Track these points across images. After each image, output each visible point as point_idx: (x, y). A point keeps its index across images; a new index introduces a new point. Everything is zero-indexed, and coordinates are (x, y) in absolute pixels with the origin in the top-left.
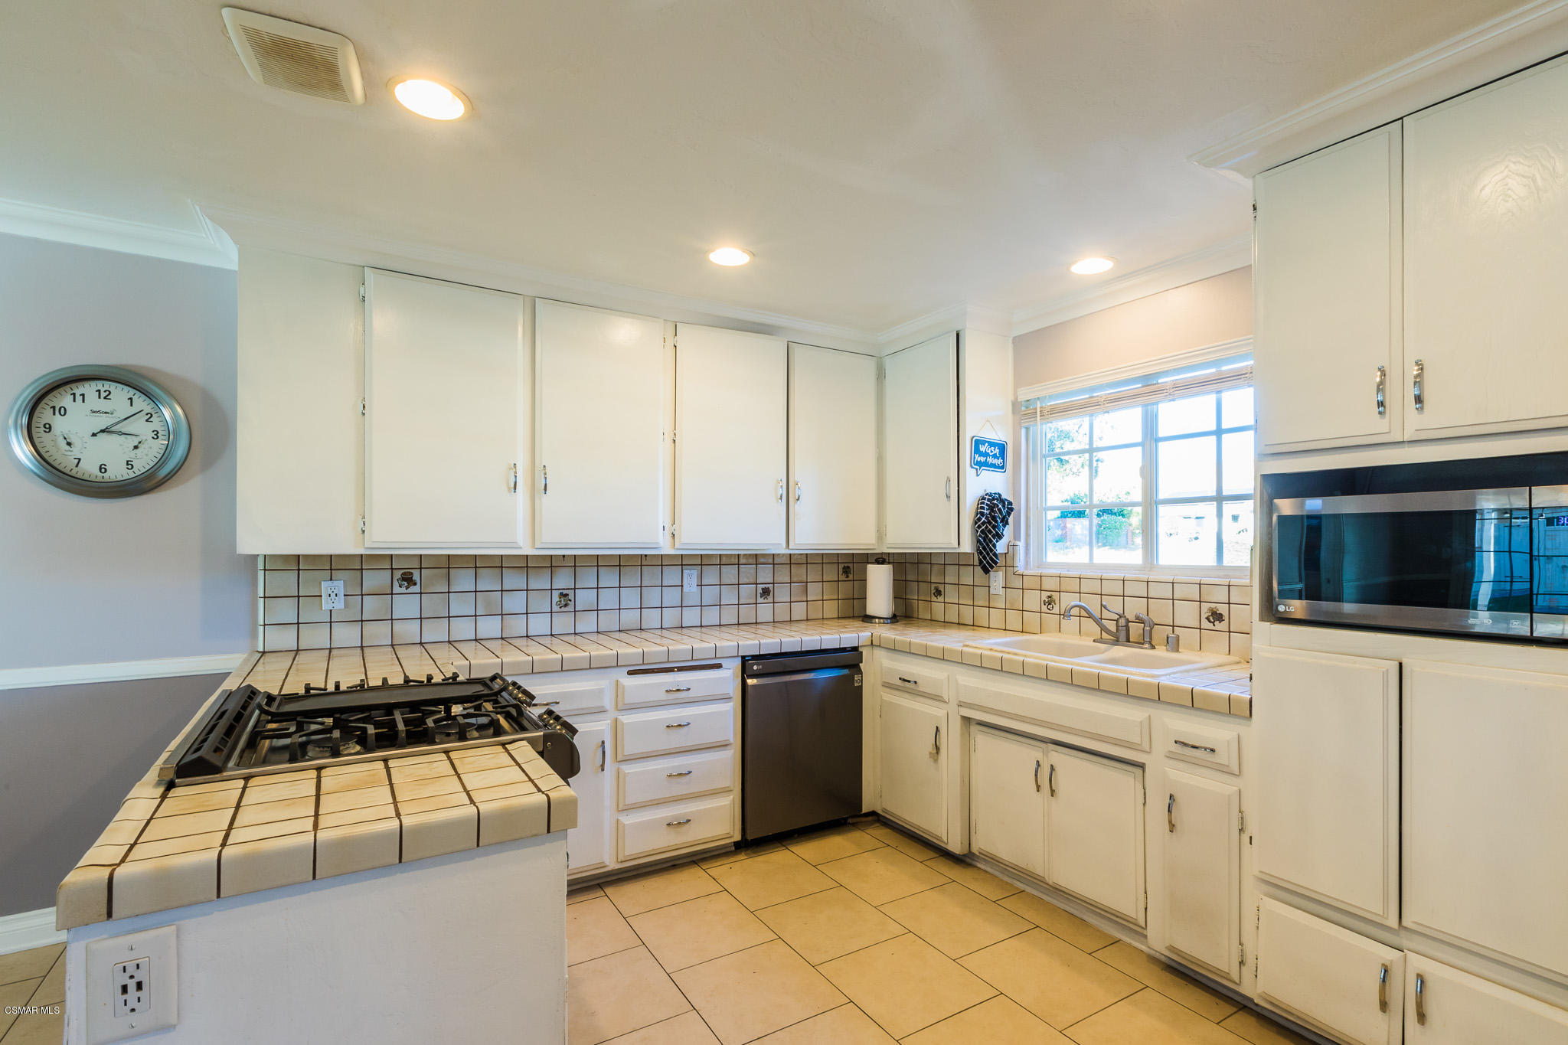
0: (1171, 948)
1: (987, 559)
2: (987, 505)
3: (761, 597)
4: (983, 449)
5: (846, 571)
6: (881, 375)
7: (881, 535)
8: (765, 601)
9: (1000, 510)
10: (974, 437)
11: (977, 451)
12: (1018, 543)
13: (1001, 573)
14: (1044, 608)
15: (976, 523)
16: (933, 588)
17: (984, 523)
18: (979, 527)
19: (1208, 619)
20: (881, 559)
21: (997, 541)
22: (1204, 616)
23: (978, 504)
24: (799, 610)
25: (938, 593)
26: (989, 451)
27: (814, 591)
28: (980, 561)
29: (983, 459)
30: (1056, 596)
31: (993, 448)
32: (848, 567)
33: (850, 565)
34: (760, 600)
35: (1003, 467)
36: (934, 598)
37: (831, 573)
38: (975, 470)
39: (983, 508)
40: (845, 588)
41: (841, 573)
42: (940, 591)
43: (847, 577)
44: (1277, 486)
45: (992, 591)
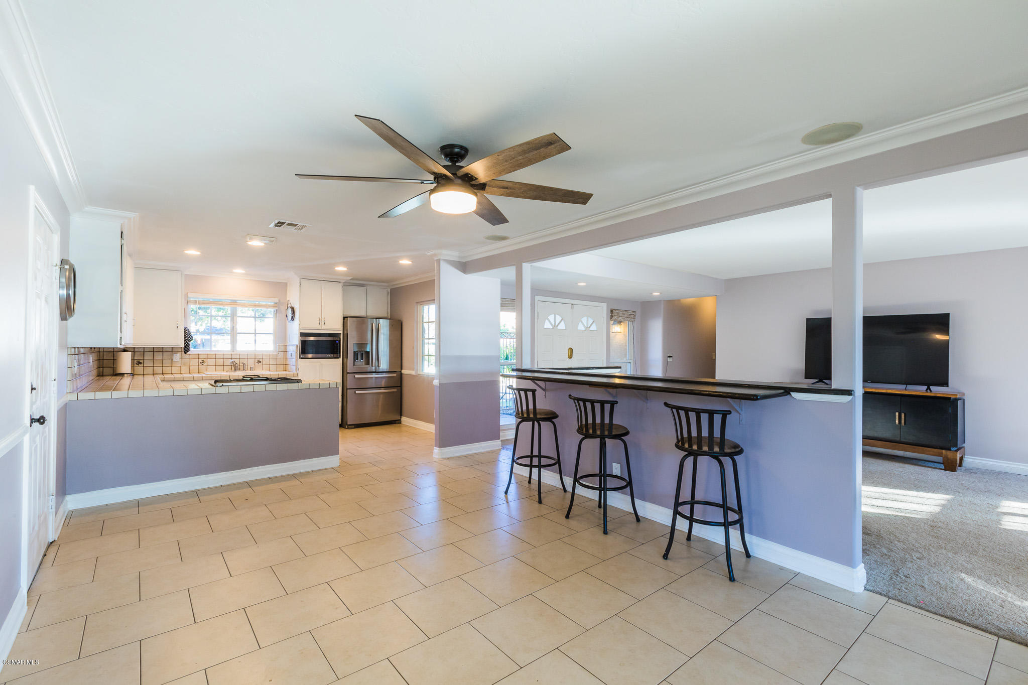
1: (186, 349)
2: (186, 331)
14: (200, 364)
16: (136, 362)
17: (186, 337)
20: (124, 350)
22: (256, 362)
25: (143, 363)
30: (205, 360)
36: (137, 366)
44: (302, 334)
45: (174, 360)
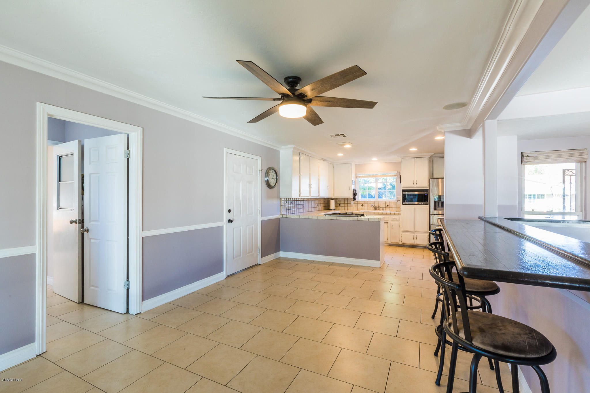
0: (392, 242)
1: (354, 199)
6: (333, 168)
7: (334, 195)
9: (355, 191)
14: (361, 206)
15: (353, 193)
16: (338, 204)
19: (386, 206)
20: (332, 199)
21: (355, 196)
25: (340, 205)
30: (363, 204)
34: (318, 207)
44: (403, 191)
45: (351, 204)
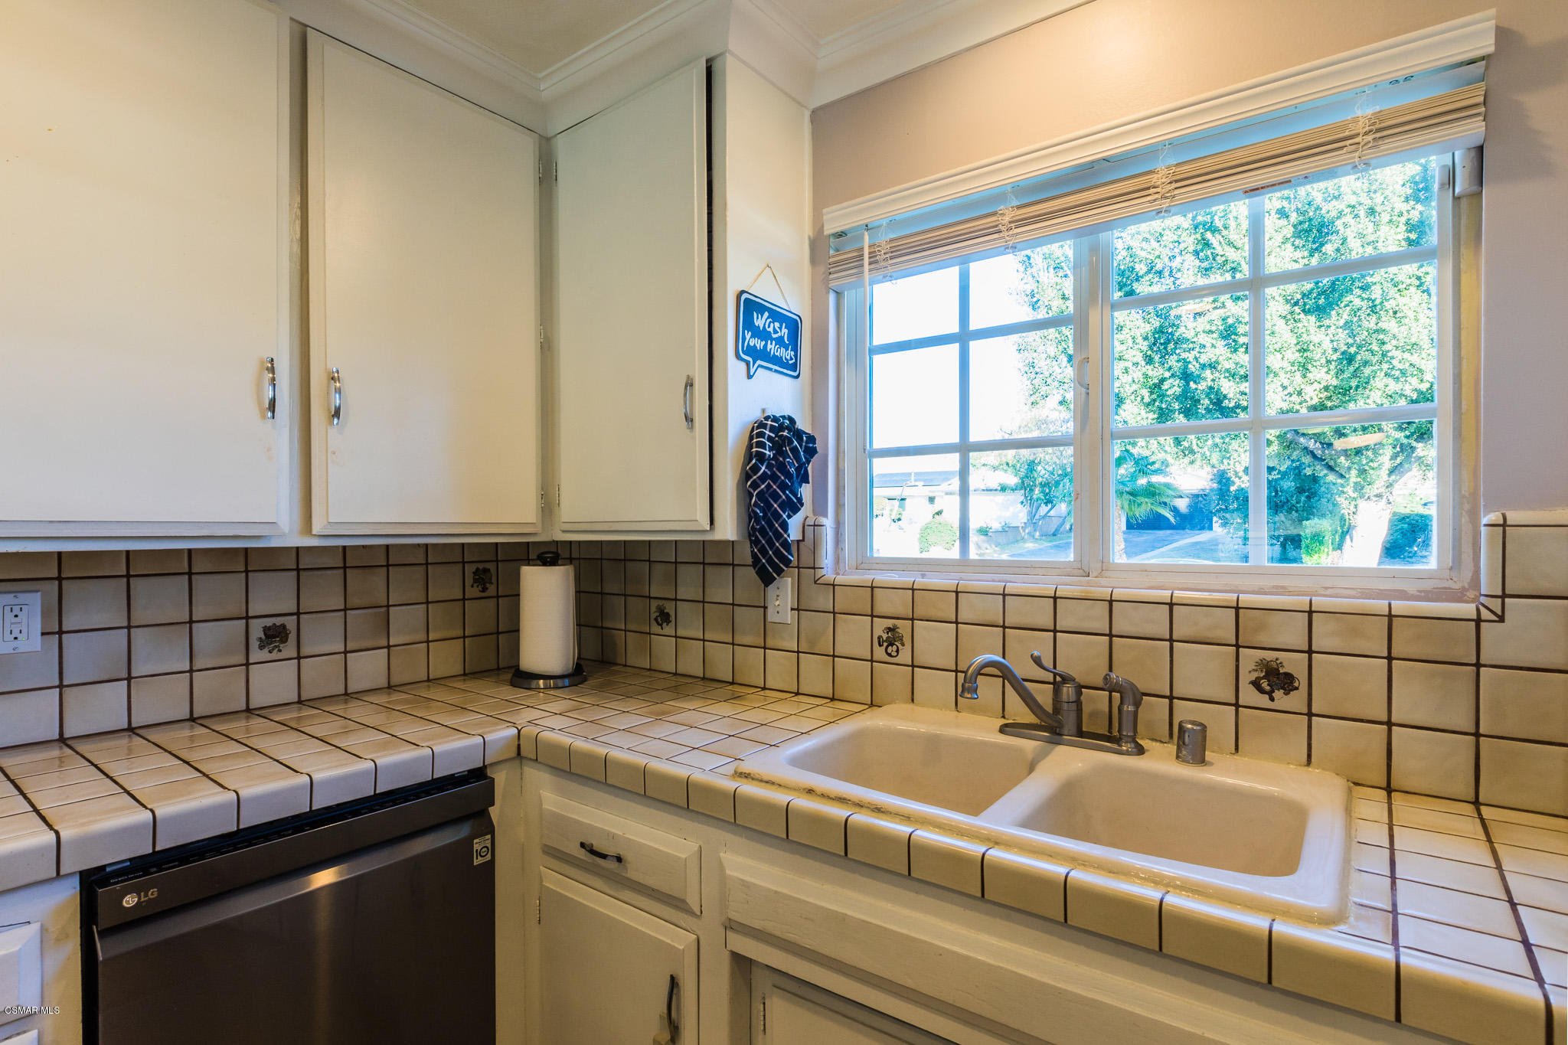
1: (767, 553)
2: (770, 439)
3: (261, 647)
4: (760, 321)
5: (482, 578)
6: (547, 176)
7: (548, 503)
8: (275, 655)
9: (794, 450)
10: (743, 292)
11: (749, 324)
12: (823, 520)
13: (790, 579)
14: (880, 653)
15: (748, 477)
16: (653, 609)
17: (764, 477)
18: (755, 485)
19: (1256, 684)
20: (549, 555)
21: (789, 517)
22: (1246, 678)
23: (751, 438)
24: (368, 668)
25: (664, 618)
26: (771, 329)
27: (405, 623)
28: (754, 555)
29: (759, 344)
30: (904, 627)
31: (777, 325)
32: (486, 571)
33: (491, 566)
34: (256, 655)
35: (794, 367)
36: (656, 629)
37: (447, 585)
38: (743, 365)
39: (761, 445)
40: (480, 613)
41: (469, 581)
42: (668, 615)
43: (484, 590)
